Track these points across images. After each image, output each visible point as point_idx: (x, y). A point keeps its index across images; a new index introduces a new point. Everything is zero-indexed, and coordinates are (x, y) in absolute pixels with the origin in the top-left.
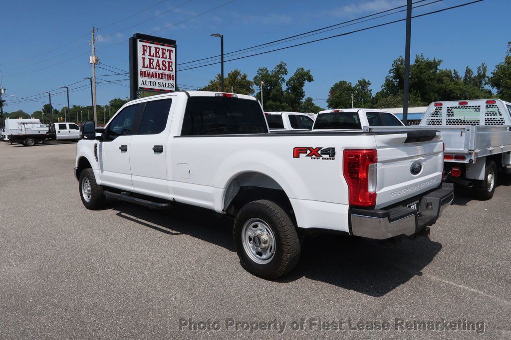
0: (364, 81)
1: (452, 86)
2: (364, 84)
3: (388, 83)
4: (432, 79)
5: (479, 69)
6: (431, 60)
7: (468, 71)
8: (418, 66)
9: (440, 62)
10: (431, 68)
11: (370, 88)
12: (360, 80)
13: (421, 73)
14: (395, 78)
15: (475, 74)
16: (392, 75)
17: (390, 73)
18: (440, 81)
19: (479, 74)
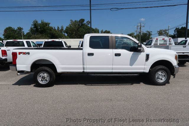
0: (21, 28)
1: (55, 32)
2: (20, 29)
3: (32, 29)
4: (48, 29)
5: (61, 27)
6: (47, 22)
7: (58, 28)
8: (43, 24)
9: (50, 23)
10: (47, 25)
11: (23, 31)
12: (18, 27)
13: (44, 27)
14: (34, 28)
15: (60, 29)
16: (33, 26)
17: (32, 25)
18: (51, 30)
19: (61, 29)
